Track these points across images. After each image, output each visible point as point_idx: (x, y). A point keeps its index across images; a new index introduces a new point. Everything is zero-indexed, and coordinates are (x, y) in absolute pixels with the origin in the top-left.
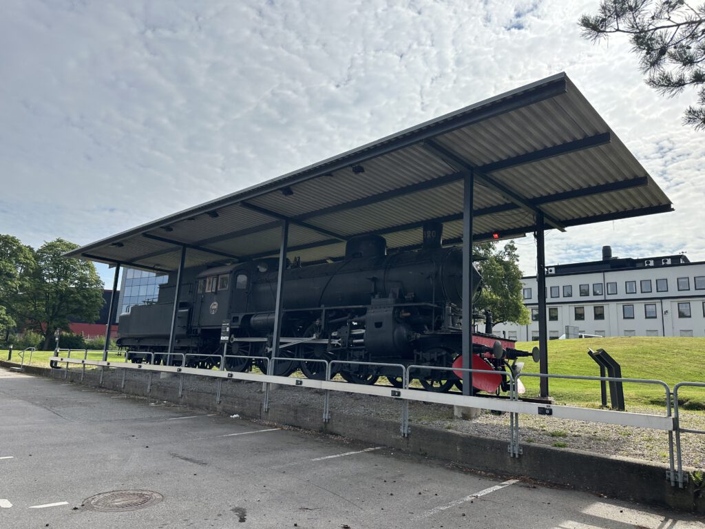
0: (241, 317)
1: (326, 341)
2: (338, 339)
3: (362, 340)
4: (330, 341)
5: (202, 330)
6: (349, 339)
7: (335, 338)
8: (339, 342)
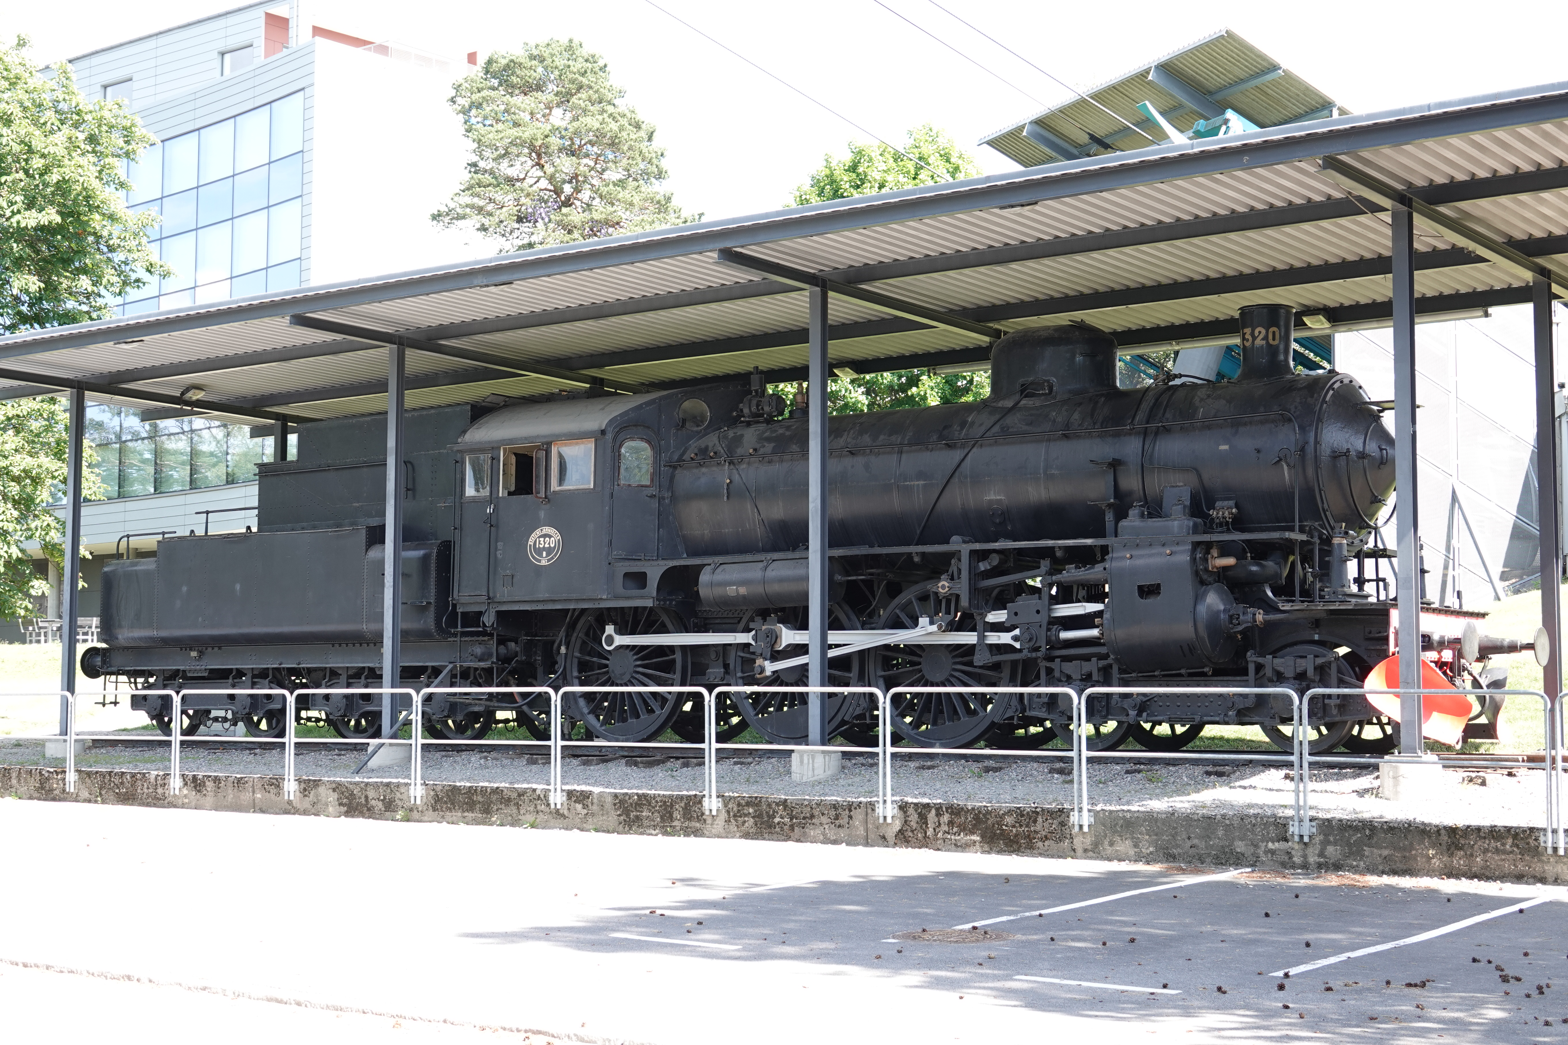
0: (655, 572)
1: (969, 638)
2: (1008, 630)
3: (1095, 632)
4: (981, 637)
5: (499, 614)
6: (1049, 630)
7: (998, 627)
8: (1015, 639)
